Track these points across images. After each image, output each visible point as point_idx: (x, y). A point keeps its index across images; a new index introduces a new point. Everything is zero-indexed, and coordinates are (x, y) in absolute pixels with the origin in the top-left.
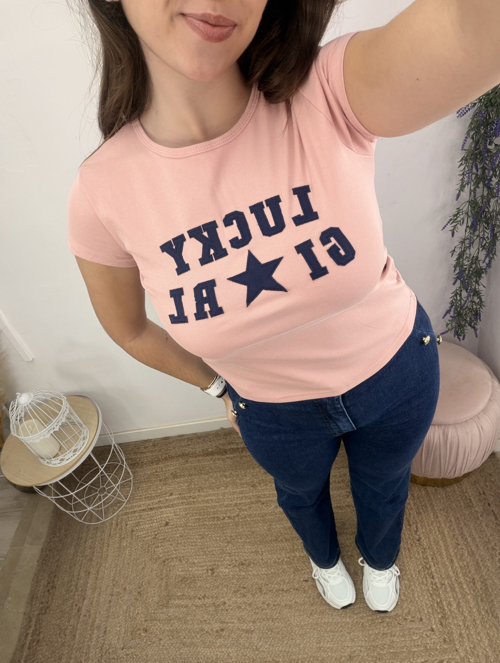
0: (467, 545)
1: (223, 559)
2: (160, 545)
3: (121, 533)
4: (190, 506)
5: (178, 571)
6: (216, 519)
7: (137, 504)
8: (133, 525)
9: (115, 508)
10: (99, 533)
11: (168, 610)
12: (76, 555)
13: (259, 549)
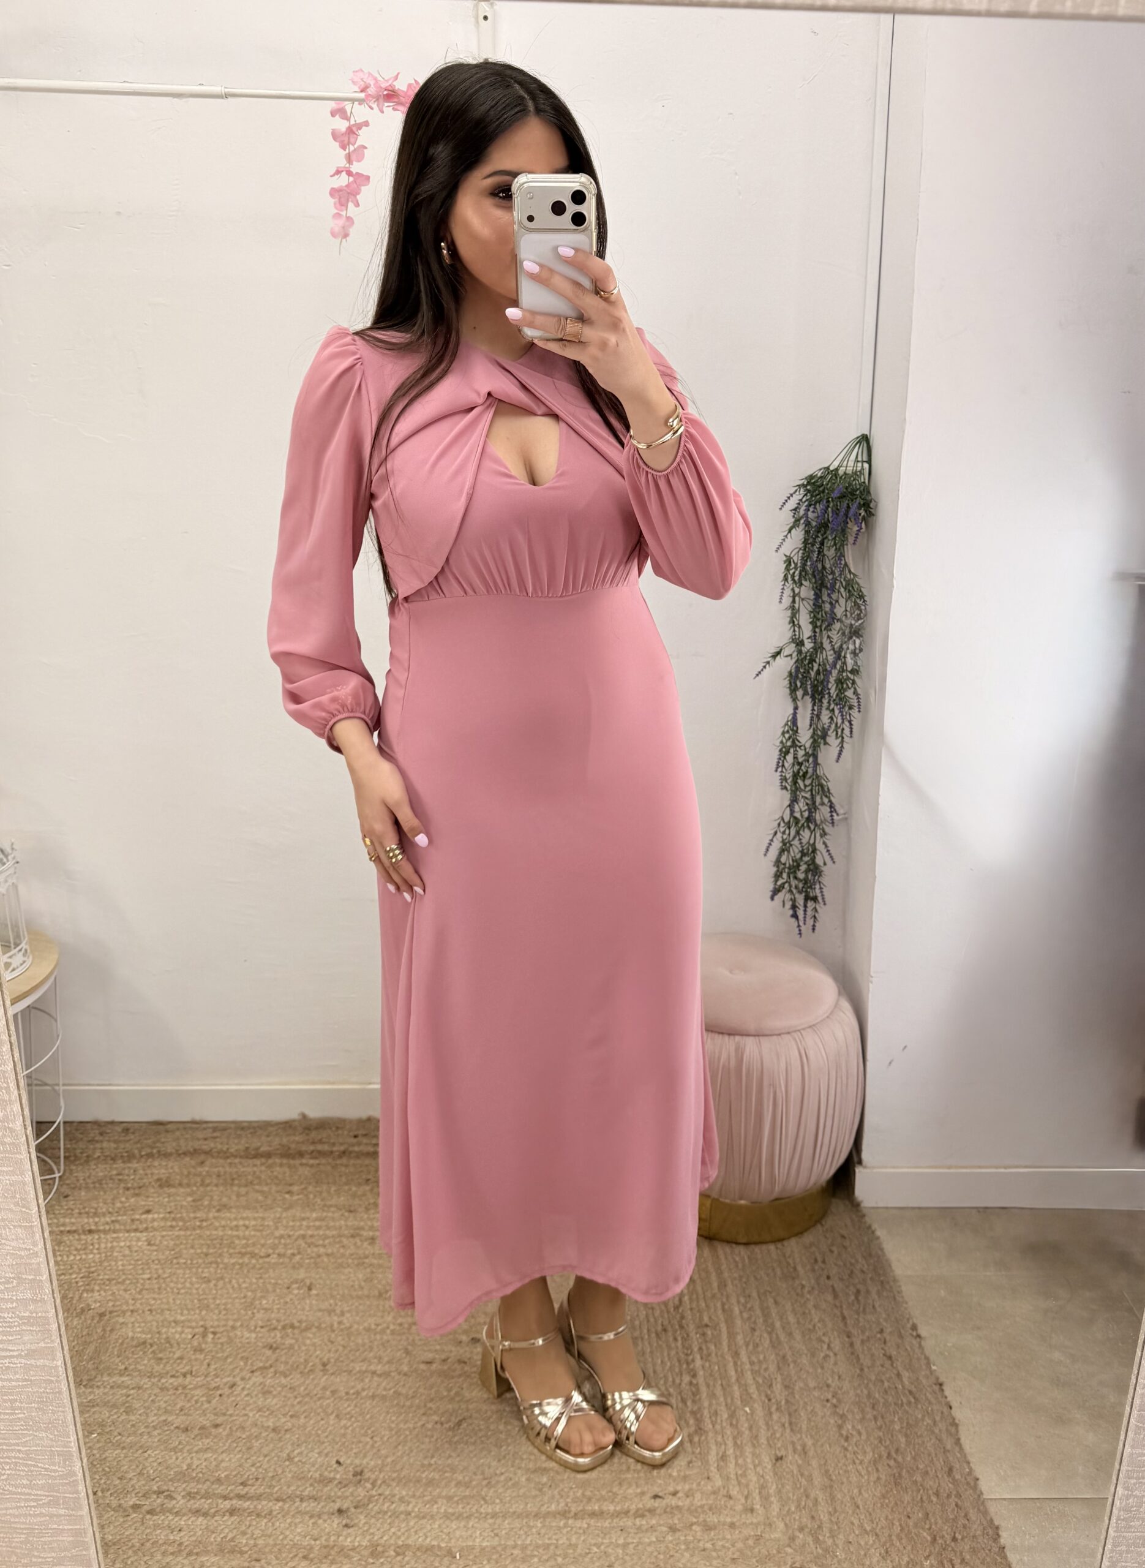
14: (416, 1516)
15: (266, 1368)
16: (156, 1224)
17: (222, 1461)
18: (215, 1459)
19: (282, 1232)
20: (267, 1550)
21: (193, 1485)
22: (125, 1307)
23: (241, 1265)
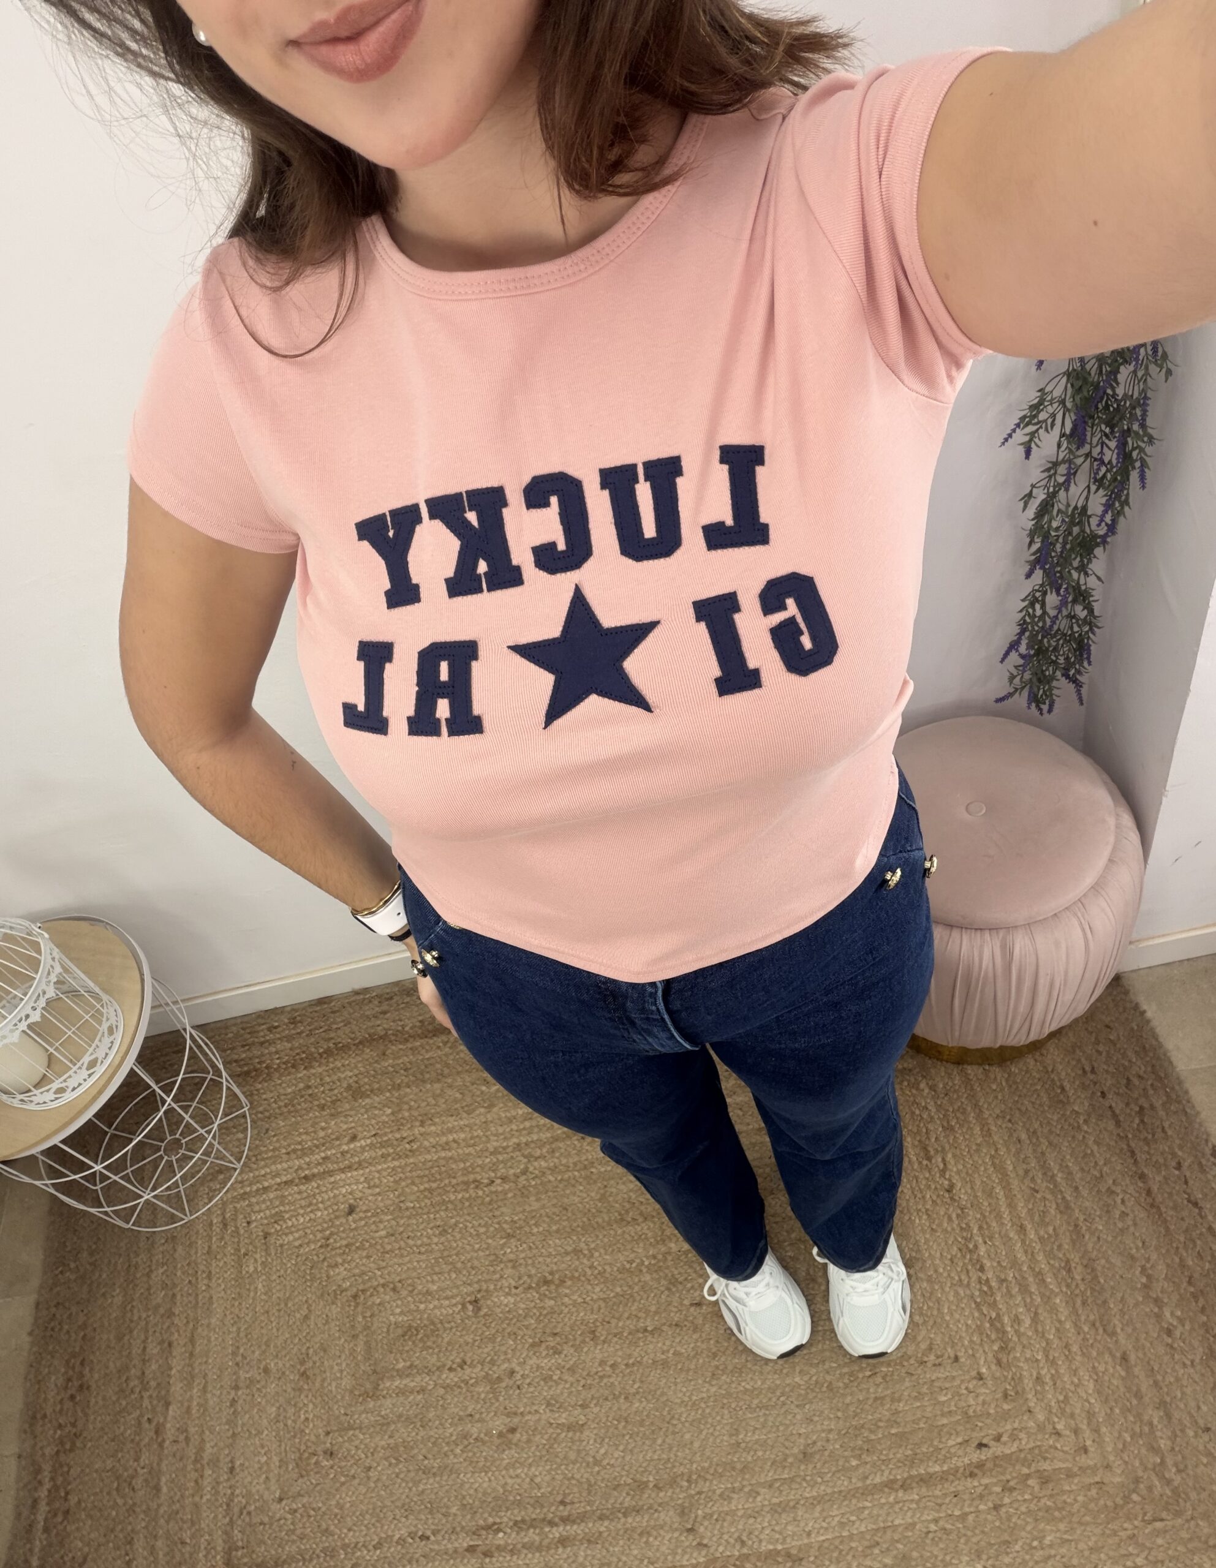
0: (1056, 1190)
1: (497, 1276)
2: (340, 1260)
3: (239, 1242)
4: (403, 1162)
5: (393, 1314)
6: (472, 1186)
7: (268, 1170)
8: (266, 1221)
9: (211, 1184)
10: (180, 1249)
11: (379, 1403)
12: (128, 1308)
13: (582, 1245)
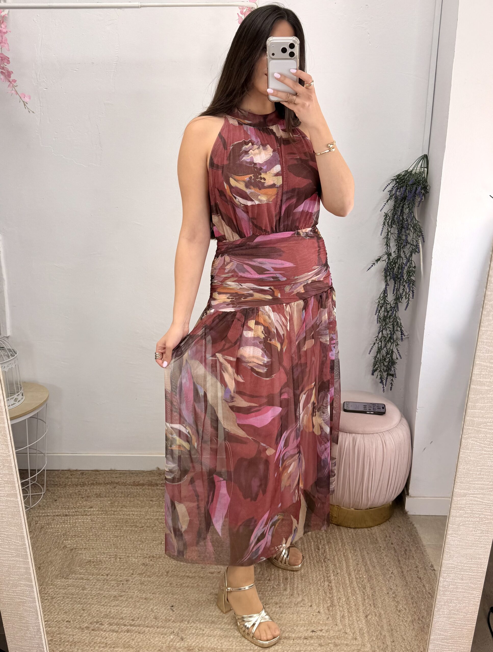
6: (134, 527)
14: (207, 636)
15: (142, 574)
16: (95, 513)
17: (124, 610)
18: (121, 610)
19: (148, 517)
20: (143, 647)
21: (111, 620)
22: (81, 547)
23: (131, 530)
